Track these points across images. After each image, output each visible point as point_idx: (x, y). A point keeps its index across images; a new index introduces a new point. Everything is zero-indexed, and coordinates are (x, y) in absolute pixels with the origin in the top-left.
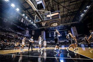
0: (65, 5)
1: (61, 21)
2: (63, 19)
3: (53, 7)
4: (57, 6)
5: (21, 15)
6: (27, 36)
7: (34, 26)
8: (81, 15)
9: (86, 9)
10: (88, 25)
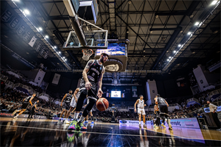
0: (140, 32)
1: (128, 64)
2: (133, 60)
3: (116, 30)
4: (123, 29)
5: (32, 28)
6: (36, 85)
7: (62, 63)
8: (167, 58)
9: (177, 49)
10: (178, 82)
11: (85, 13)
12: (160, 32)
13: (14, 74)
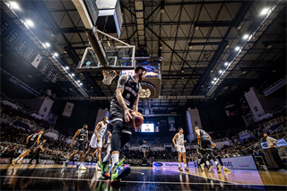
0: (177, 48)
1: (162, 88)
2: (169, 83)
3: (146, 45)
4: (155, 43)
5: (36, 43)
6: (40, 118)
7: (76, 89)
8: (212, 80)
9: (223, 68)
10: (227, 109)
11: (106, 24)
12: (201, 47)
13: (10, 104)
